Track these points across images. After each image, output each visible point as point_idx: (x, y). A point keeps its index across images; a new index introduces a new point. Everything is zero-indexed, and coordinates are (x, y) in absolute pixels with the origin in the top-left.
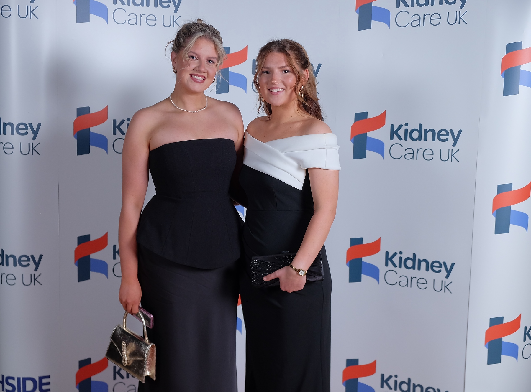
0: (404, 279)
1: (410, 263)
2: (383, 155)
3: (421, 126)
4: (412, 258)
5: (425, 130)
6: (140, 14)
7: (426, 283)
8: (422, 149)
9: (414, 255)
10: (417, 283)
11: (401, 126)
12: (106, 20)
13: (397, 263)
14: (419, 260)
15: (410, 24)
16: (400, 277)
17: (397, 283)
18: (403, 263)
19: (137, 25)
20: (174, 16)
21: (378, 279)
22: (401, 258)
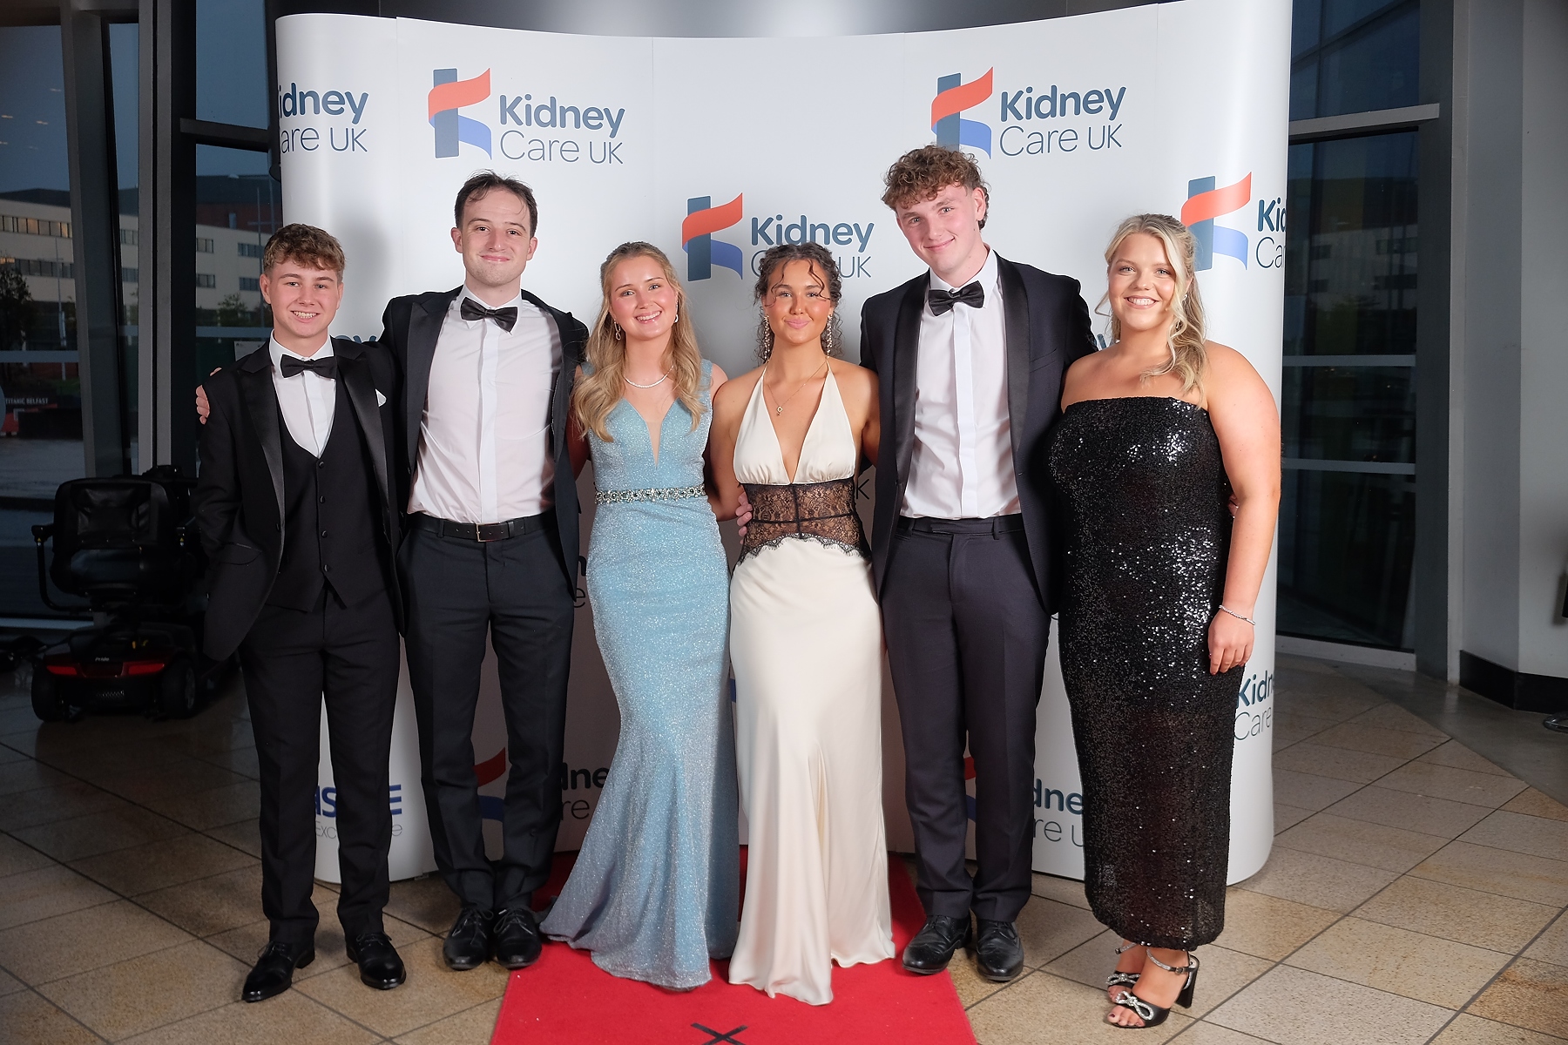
6: (550, 141)
15: (1026, 149)
19: (544, 160)
20: (610, 143)
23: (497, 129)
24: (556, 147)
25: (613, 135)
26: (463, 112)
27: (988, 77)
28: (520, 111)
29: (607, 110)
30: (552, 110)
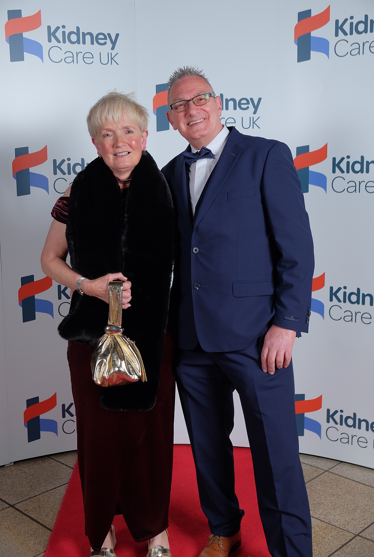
0: (348, 313)
1: (354, 298)
2: (325, 189)
3: (362, 158)
4: (356, 293)
5: (367, 162)
6: (77, 52)
7: (370, 318)
8: (364, 182)
9: (358, 290)
10: (362, 318)
11: (343, 159)
12: (42, 58)
13: (341, 298)
14: (363, 294)
15: (349, 53)
16: (345, 312)
17: (341, 318)
18: (347, 298)
19: (73, 63)
20: (111, 53)
21: (323, 315)
22: (345, 293)
23: (46, 46)
24: (80, 56)
25: (113, 48)
26: (26, 35)
27: (328, 10)
28: (59, 35)
29: (109, 34)
30: (78, 34)
